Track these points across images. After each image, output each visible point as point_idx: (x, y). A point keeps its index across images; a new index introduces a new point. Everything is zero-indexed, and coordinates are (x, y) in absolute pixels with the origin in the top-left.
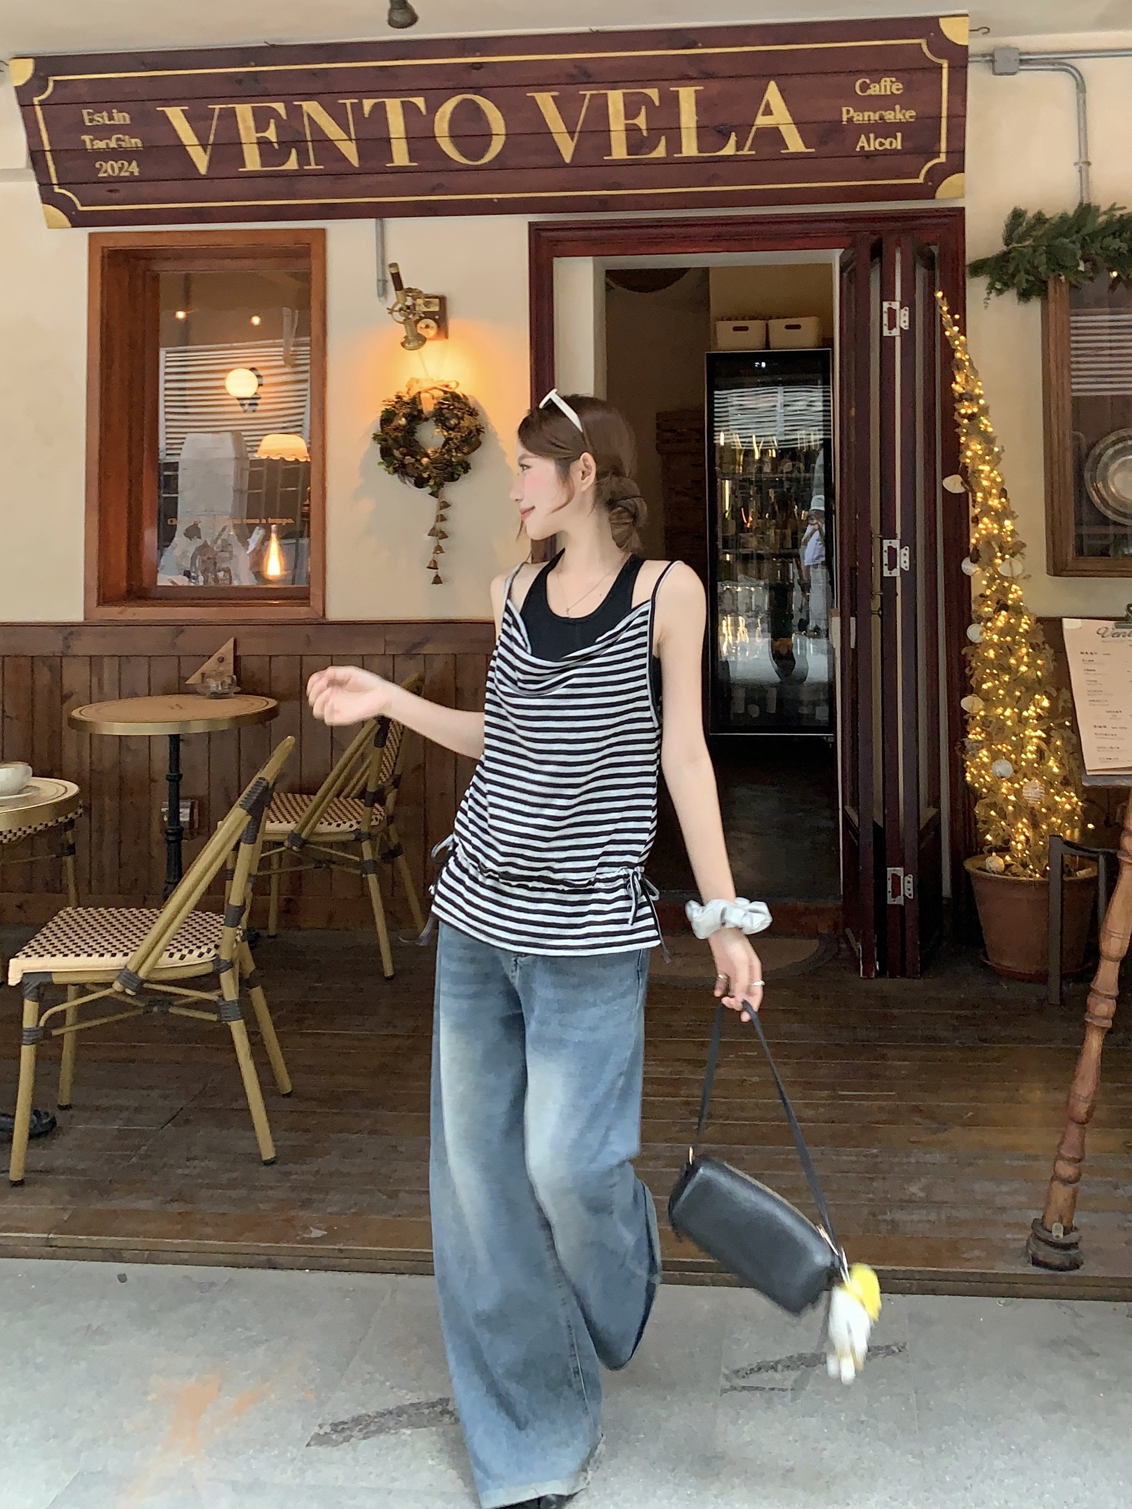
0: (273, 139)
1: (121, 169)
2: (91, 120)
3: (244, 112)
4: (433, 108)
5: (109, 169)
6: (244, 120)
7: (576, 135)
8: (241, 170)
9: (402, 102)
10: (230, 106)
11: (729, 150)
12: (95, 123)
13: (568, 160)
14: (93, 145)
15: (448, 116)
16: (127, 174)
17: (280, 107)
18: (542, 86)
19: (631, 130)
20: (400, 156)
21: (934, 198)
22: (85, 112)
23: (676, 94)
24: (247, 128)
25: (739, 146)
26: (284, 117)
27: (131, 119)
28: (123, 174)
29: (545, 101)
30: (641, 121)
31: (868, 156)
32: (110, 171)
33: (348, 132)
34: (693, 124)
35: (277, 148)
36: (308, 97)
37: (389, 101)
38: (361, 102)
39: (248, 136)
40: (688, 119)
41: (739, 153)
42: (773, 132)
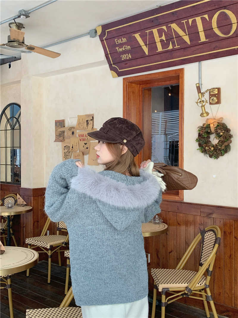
0: (164, 39)
2: (117, 42)
3: (155, 31)
4: (211, 18)
6: (155, 34)
8: (157, 52)
9: (201, 18)
10: (151, 30)
14: (119, 50)
15: (216, 20)
17: (164, 28)
20: (203, 38)
22: (115, 40)
24: (157, 37)
26: (166, 31)
27: (127, 40)
28: (127, 58)
32: (124, 57)
33: (185, 32)
35: (166, 42)
36: (172, 22)
37: (197, 18)
38: (188, 21)
39: (157, 39)
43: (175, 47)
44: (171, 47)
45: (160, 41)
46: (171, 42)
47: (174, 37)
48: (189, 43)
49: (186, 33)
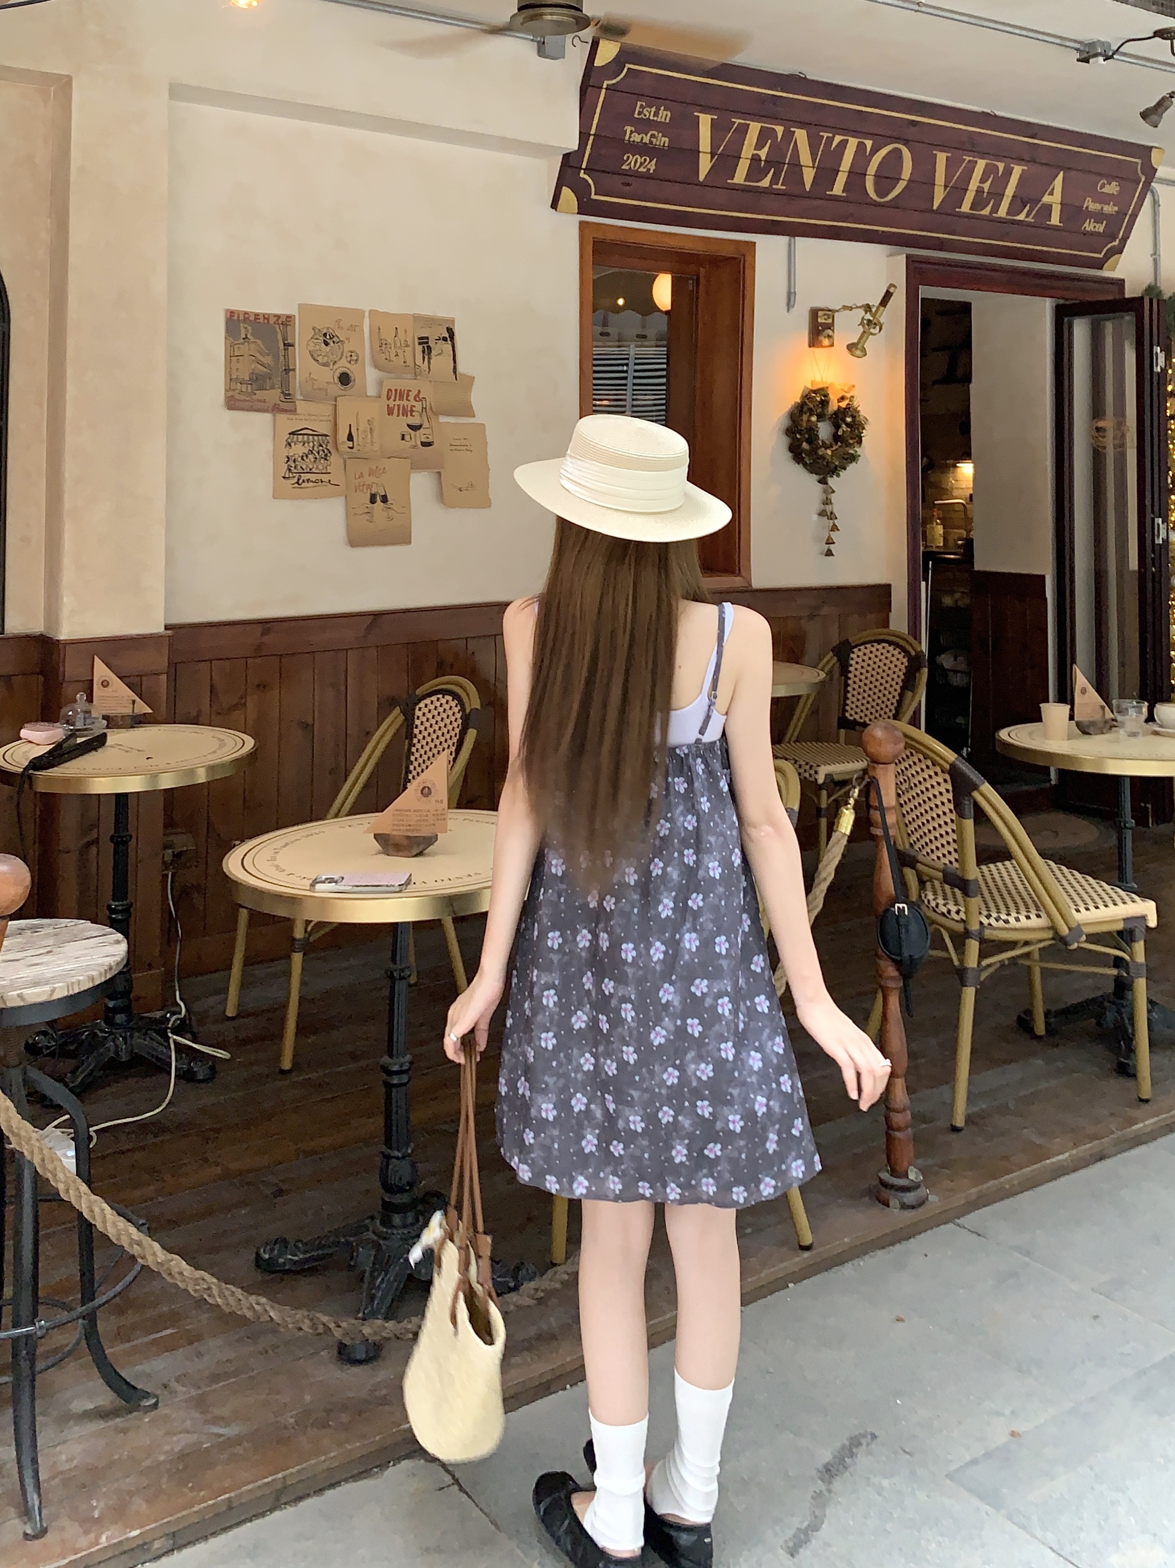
0: (763, 158)
1: (641, 164)
2: (639, 114)
3: (755, 128)
4: (875, 150)
5: (633, 162)
6: (751, 137)
7: (948, 189)
8: (729, 181)
9: (859, 142)
10: (747, 122)
11: (1021, 217)
12: (642, 116)
13: (935, 208)
14: (630, 137)
15: (880, 159)
16: (645, 170)
17: (780, 130)
18: (943, 147)
19: (979, 191)
20: (839, 186)
21: (1101, 269)
23: (1013, 168)
24: (750, 145)
25: (1027, 216)
26: (779, 139)
27: (670, 119)
28: (642, 170)
29: (941, 158)
30: (986, 186)
31: (1085, 234)
32: (633, 164)
33: (814, 161)
34: (1011, 194)
35: (763, 165)
36: (802, 125)
37: (851, 139)
38: (834, 137)
39: (747, 151)
40: (1010, 191)
41: (1027, 219)
42: (1049, 208)
43: (774, 186)
44: (765, 183)
45: (752, 159)
46: (773, 169)
47: (788, 163)
48: (808, 187)
49: (814, 164)
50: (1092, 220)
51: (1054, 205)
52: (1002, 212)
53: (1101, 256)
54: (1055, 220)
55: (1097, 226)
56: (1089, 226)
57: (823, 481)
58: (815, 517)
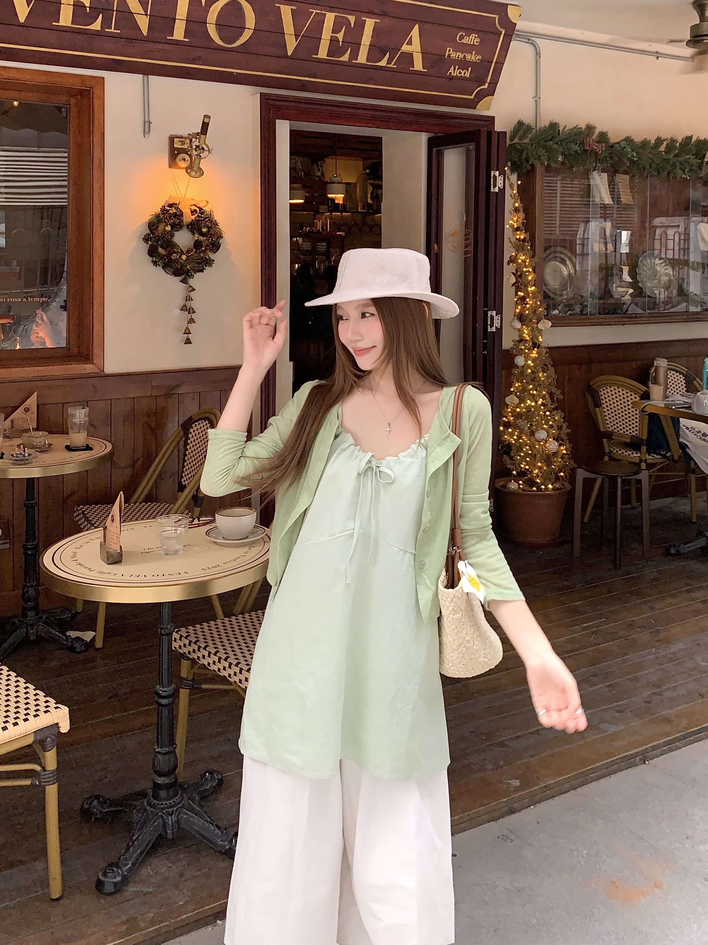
0: (87, 4)
7: (300, 38)
8: (55, 24)
11: (383, 63)
13: (290, 53)
18: (287, 2)
19: (334, 40)
20: (179, 33)
21: (474, 108)
23: (364, 22)
25: (389, 63)
29: (286, 11)
30: (340, 36)
31: (451, 78)
34: (368, 43)
35: (88, 11)
40: (366, 39)
41: (388, 66)
42: (410, 56)
43: (107, 30)
44: (97, 26)
45: (74, 5)
46: (101, 15)
47: (115, 9)
48: (145, 33)
49: (145, 11)
50: (457, 67)
51: (414, 54)
52: (362, 58)
53: (472, 97)
54: (418, 65)
55: (463, 72)
56: (454, 72)
57: (184, 281)
58: (177, 312)
